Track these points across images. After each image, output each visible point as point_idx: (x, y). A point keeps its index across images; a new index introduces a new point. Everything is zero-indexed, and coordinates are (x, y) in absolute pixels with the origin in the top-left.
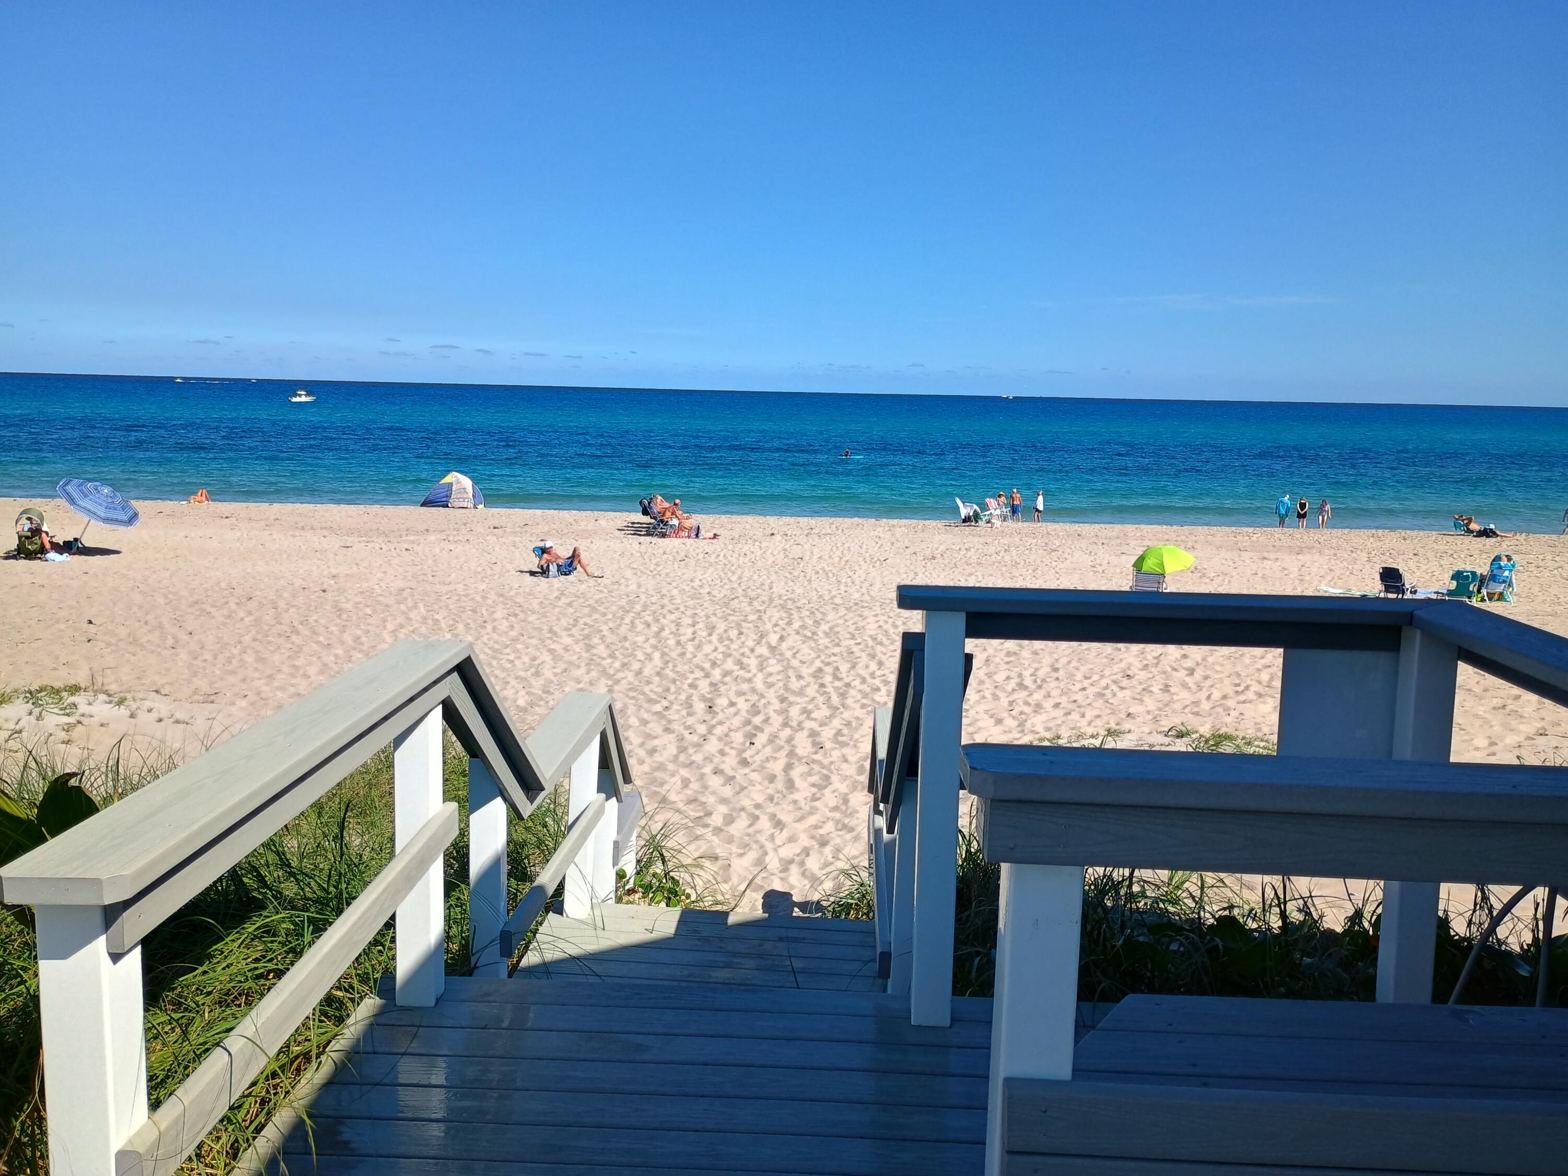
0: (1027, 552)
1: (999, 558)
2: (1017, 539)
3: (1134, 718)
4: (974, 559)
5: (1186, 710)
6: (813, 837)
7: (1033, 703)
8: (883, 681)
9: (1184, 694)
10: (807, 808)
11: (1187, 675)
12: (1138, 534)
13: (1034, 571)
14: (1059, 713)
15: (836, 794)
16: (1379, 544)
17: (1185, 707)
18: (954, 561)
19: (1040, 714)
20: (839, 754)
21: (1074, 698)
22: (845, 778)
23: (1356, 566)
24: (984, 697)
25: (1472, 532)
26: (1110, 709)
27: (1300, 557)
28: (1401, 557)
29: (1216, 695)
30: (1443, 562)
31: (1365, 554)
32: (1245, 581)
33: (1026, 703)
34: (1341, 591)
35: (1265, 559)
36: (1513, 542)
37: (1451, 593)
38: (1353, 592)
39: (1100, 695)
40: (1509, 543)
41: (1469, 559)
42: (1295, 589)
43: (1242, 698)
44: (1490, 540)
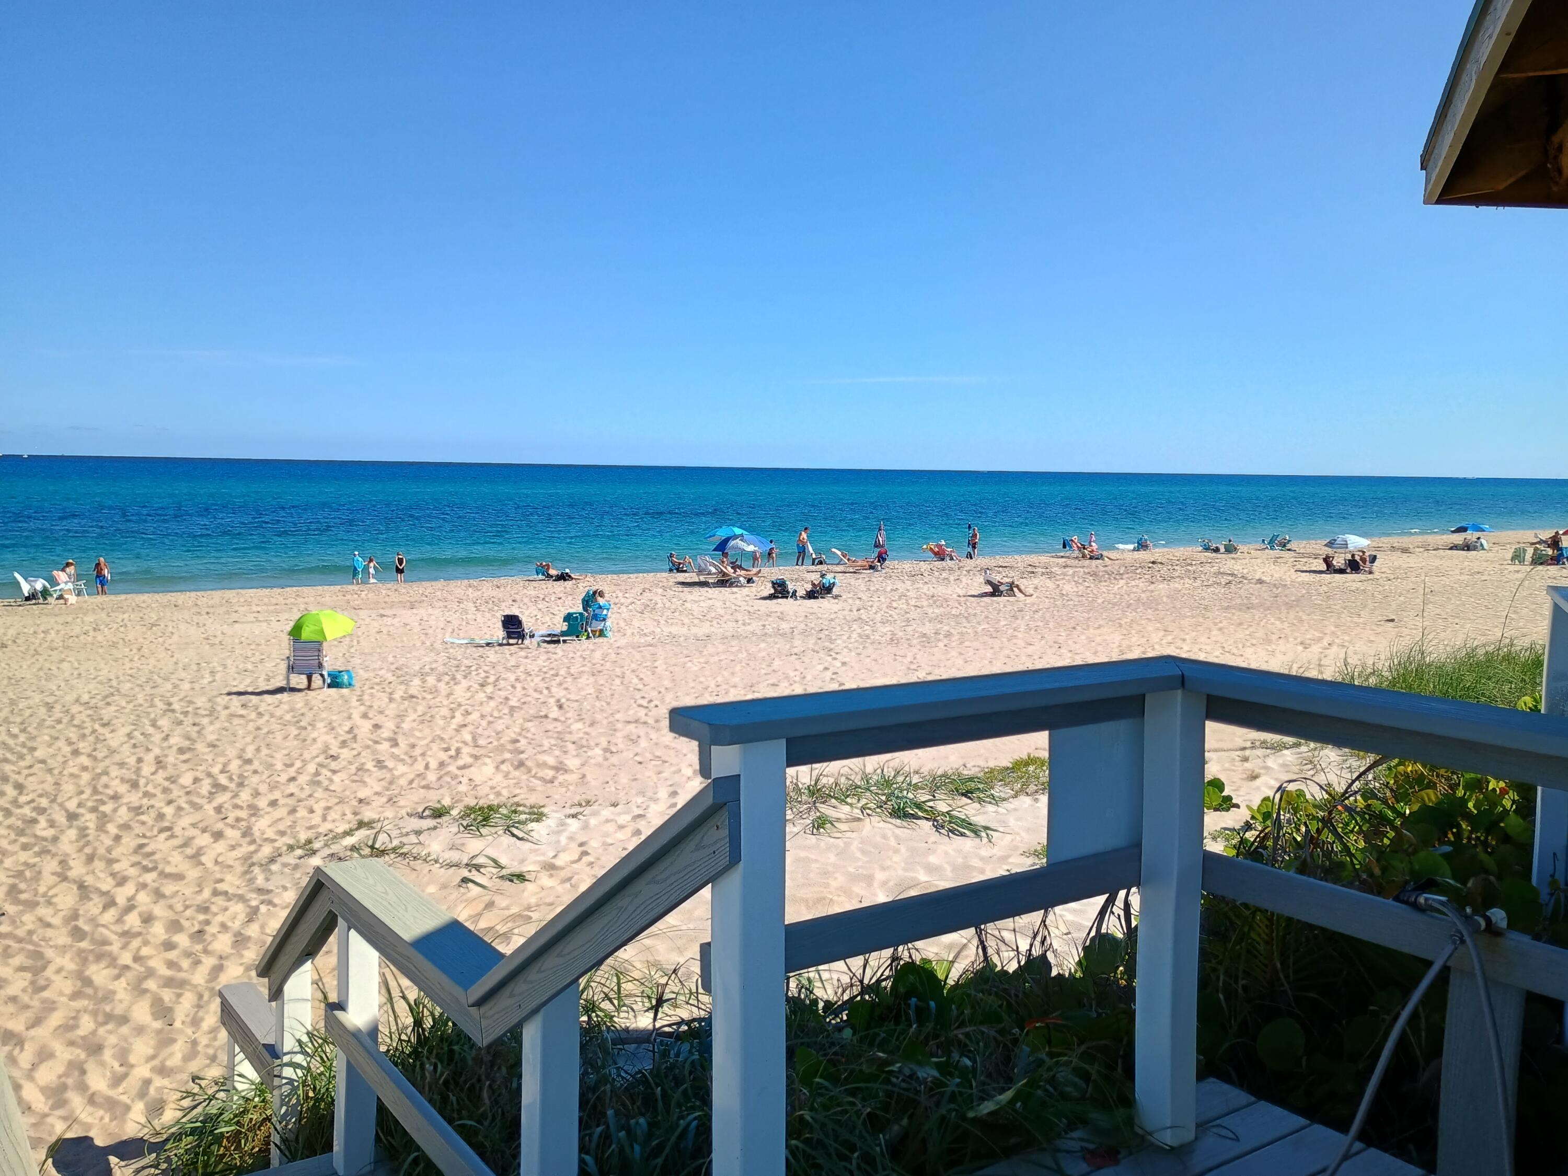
0: (122, 629)
1: (90, 639)
2: (104, 615)
3: (368, 803)
4: (58, 643)
5: (414, 785)
6: (72, 1043)
7: (244, 805)
8: (34, 809)
9: (401, 769)
10: (36, 1003)
11: (392, 746)
12: (242, 600)
13: (139, 650)
14: (281, 812)
15: (64, 974)
16: (479, 593)
17: (411, 782)
18: (32, 648)
19: (262, 816)
20: (33, 918)
21: (289, 791)
22: (63, 949)
23: (469, 617)
24: (180, 808)
25: (552, 577)
26: (336, 797)
27: (414, 611)
28: (504, 604)
29: (433, 764)
30: (540, 606)
31: (471, 604)
32: (373, 640)
33: (236, 806)
34: (466, 641)
35: (382, 616)
36: (586, 584)
37: (563, 634)
38: (477, 641)
39: (315, 783)
40: (585, 584)
41: (559, 601)
42: (423, 643)
43: (460, 763)
44: (570, 583)
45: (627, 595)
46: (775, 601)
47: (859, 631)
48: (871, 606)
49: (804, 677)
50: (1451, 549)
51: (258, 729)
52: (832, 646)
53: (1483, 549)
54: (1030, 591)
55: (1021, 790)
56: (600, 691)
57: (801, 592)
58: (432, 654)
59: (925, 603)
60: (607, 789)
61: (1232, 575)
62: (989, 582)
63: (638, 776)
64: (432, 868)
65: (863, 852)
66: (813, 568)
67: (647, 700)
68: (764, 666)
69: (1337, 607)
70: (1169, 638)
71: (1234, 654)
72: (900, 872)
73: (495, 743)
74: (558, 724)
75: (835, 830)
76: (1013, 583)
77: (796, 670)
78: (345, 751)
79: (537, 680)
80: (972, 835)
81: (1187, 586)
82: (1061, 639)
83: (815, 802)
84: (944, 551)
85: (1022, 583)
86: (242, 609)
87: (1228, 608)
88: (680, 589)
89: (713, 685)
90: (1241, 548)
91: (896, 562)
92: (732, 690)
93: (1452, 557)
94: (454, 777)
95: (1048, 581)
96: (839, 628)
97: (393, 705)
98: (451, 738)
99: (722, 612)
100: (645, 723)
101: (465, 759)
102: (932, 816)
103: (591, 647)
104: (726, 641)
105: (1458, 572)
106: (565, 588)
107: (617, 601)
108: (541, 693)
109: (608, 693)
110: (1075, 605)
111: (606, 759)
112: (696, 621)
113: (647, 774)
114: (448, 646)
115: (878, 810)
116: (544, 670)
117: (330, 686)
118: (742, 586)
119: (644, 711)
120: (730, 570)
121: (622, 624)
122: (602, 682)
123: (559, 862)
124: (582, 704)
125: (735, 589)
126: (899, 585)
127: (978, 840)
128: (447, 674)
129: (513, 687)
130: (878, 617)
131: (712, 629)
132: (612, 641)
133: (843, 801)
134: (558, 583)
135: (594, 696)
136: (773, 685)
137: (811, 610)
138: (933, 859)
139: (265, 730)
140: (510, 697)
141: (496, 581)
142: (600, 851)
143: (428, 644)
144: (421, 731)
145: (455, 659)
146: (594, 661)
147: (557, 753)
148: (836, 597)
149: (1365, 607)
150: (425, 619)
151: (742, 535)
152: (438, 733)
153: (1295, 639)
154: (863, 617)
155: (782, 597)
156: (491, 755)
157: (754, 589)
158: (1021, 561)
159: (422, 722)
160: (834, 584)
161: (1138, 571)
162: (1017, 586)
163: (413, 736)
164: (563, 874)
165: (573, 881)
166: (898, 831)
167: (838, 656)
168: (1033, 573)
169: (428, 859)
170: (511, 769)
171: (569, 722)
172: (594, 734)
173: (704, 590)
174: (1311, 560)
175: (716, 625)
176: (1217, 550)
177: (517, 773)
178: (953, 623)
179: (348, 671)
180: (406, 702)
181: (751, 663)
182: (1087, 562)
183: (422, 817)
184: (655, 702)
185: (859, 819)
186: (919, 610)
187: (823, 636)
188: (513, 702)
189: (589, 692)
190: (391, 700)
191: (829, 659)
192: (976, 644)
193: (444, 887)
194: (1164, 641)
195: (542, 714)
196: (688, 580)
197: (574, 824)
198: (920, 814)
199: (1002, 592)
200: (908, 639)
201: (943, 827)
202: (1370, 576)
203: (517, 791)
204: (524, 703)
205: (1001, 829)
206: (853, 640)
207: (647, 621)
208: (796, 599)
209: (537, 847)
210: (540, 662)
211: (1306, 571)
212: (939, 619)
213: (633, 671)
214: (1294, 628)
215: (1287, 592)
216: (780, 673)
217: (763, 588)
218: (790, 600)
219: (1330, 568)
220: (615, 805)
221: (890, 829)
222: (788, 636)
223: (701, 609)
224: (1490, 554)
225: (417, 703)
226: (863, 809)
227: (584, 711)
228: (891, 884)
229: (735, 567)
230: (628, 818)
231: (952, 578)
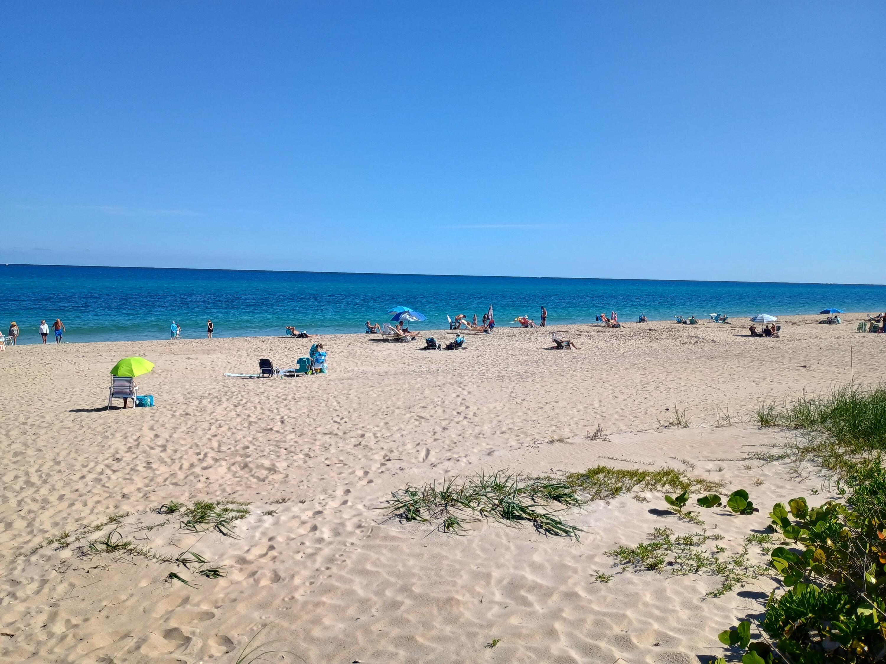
0: (27, 366)
2: (19, 358)
3: (128, 498)
5: (166, 483)
7: (39, 499)
9: (163, 469)
11: (162, 451)
14: (63, 505)
16: (251, 345)
17: (166, 480)
19: (48, 509)
21: (76, 487)
23: (242, 360)
25: (295, 335)
26: (108, 492)
27: (210, 356)
28: (264, 352)
29: (186, 465)
30: (286, 353)
31: (245, 352)
32: (181, 374)
33: (34, 500)
34: (238, 375)
35: (190, 358)
36: (316, 340)
37: (297, 371)
38: (244, 375)
39: (98, 480)
40: (314, 340)
41: (298, 350)
42: (211, 376)
43: (204, 464)
44: (307, 339)
45: (339, 347)
46: (428, 351)
47: (478, 370)
48: (485, 355)
49: (444, 402)
50: (820, 323)
51: (76, 437)
52: (462, 381)
53: (839, 323)
54: (578, 346)
55: (596, 494)
56: (311, 411)
57: (443, 346)
58: (215, 384)
59: (517, 353)
60: (301, 487)
61: (697, 337)
62: (555, 341)
63: (325, 476)
64: (150, 563)
65: (483, 550)
66: (451, 331)
67: (340, 417)
68: (418, 394)
69: (768, 357)
70: (671, 377)
71: (713, 388)
72: (512, 570)
73: (233, 449)
74: (277, 435)
75: (461, 529)
76: (569, 341)
77: (439, 397)
78: (129, 454)
79: (272, 402)
80: (564, 534)
81: (671, 343)
82: (604, 377)
83: (446, 505)
84: (527, 322)
85: (574, 341)
86: (105, 354)
87: (700, 357)
88: (372, 343)
89: (384, 407)
90: (699, 321)
91: (500, 328)
92: (396, 410)
93: (822, 328)
94: (197, 476)
95: (589, 340)
96: (466, 368)
97: (173, 420)
98: (203, 446)
99: (396, 358)
100: (336, 434)
101: (209, 461)
102: (533, 517)
103: (314, 379)
104: (396, 376)
105: (828, 336)
106: (303, 342)
107: (333, 350)
108: (272, 412)
109: (316, 412)
110: (607, 355)
111: (305, 462)
112: (379, 363)
113: (332, 474)
114: (226, 378)
115: (493, 512)
116: (279, 395)
117: (137, 406)
118: (408, 342)
119: (337, 426)
120: (401, 332)
121: (335, 365)
122: (313, 405)
123: (250, 557)
124: (297, 420)
125: (404, 344)
126: (501, 342)
127: (568, 539)
128: (217, 398)
129: (255, 407)
130: (490, 362)
131: (389, 368)
132: (327, 376)
133: (467, 506)
134: (299, 339)
135: (306, 414)
136: (423, 407)
137: (449, 357)
138: (537, 558)
139: (79, 439)
140: (251, 414)
141: (263, 338)
142: (284, 545)
143: (214, 376)
144: (185, 439)
145: (227, 387)
146: (312, 390)
147: (273, 457)
148: (464, 349)
149: (784, 358)
150: (215, 360)
151: (408, 312)
152: (196, 441)
153: (749, 378)
154: (481, 361)
155: (432, 349)
156: (227, 458)
157: (415, 344)
158: (572, 328)
159: (188, 433)
160: (463, 341)
161: (641, 335)
162: (572, 343)
163: (178, 443)
164: (251, 568)
165: (256, 577)
166: (508, 530)
167: (465, 388)
168: (580, 335)
169: (149, 554)
170: (239, 469)
171: (286, 433)
172: (300, 442)
173: (385, 344)
174: (741, 329)
175: (392, 366)
176: (685, 323)
177: (241, 473)
178: (535, 366)
179: (151, 396)
180: (182, 418)
181: (410, 392)
182: (611, 329)
183: (159, 513)
184: (346, 419)
185: (479, 520)
186: (514, 357)
187: (456, 374)
188: (252, 419)
189: (303, 411)
190: (173, 416)
191: (460, 389)
192: (551, 380)
193: (155, 581)
194: (668, 379)
195: (269, 427)
196: (377, 338)
197: (269, 520)
198: (524, 515)
199: (563, 347)
200: (509, 376)
201: (541, 527)
202: (777, 339)
203: (238, 488)
204: (260, 419)
205: (585, 529)
206: (475, 377)
207: (350, 363)
208: (440, 350)
209: (236, 541)
210: (279, 390)
211: (740, 336)
212: (525, 363)
213: (335, 397)
214: (746, 371)
215: (732, 348)
216: (428, 399)
217: (421, 343)
218: (437, 351)
219: (754, 334)
220: (303, 502)
221: (502, 528)
222: (435, 373)
223: (383, 356)
224: (843, 326)
225: (189, 419)
226: (482, 511)
227: (297, 425)
228: (505, 582)
229: (405, 331)
230: (310, 513)
231: (532, 338)
